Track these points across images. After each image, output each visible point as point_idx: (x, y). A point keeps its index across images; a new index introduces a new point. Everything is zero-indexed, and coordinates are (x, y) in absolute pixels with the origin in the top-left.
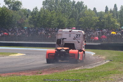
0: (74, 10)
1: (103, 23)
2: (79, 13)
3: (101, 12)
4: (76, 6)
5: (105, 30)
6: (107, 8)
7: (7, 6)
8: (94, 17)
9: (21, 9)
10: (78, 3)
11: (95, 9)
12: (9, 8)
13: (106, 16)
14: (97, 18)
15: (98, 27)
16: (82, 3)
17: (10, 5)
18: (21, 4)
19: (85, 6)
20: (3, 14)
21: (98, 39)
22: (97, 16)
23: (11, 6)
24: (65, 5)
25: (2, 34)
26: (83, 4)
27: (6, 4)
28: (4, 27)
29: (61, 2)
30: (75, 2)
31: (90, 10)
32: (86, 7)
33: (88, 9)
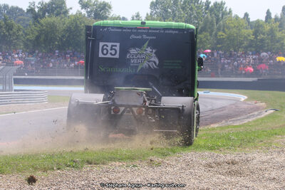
0: (207, 18)
1: (262, 40)
2: (217, 23)
3: (258, 21)
4: (211, 10)
5: (265, 54)
6: (268, 13)
7: (84, 12)
8: (245, 31)
9: (110, 16)
10: (216, 4)
11: (246, 15)
12: (89, 16)
13: (267, 28)
14: (251, 31)
15: (253, 49)
16: (222, 4)
17: (89, 10)
18: (110, 8)
19: (228, 10)
20: (77, 26)
21: (252, 70)
22: (251, 28)
23: (91, 11)
24: (191, 9)
25: (76, 63)
26: (225, 6)
27: (82, 8)
28: (79, 50)
29: (185, 3)
30: (210, 3)
31: (237, 17)
32: (230, 12)
33: (233, 15)
